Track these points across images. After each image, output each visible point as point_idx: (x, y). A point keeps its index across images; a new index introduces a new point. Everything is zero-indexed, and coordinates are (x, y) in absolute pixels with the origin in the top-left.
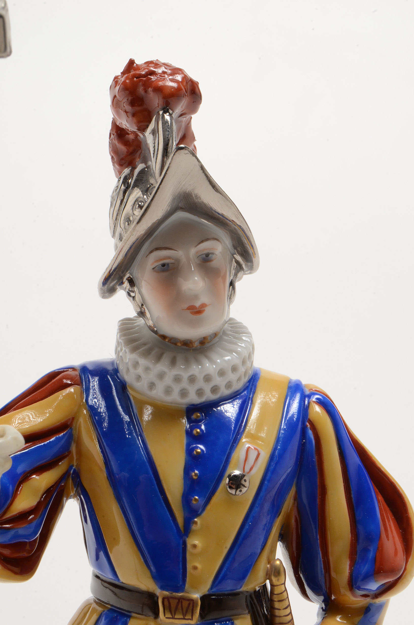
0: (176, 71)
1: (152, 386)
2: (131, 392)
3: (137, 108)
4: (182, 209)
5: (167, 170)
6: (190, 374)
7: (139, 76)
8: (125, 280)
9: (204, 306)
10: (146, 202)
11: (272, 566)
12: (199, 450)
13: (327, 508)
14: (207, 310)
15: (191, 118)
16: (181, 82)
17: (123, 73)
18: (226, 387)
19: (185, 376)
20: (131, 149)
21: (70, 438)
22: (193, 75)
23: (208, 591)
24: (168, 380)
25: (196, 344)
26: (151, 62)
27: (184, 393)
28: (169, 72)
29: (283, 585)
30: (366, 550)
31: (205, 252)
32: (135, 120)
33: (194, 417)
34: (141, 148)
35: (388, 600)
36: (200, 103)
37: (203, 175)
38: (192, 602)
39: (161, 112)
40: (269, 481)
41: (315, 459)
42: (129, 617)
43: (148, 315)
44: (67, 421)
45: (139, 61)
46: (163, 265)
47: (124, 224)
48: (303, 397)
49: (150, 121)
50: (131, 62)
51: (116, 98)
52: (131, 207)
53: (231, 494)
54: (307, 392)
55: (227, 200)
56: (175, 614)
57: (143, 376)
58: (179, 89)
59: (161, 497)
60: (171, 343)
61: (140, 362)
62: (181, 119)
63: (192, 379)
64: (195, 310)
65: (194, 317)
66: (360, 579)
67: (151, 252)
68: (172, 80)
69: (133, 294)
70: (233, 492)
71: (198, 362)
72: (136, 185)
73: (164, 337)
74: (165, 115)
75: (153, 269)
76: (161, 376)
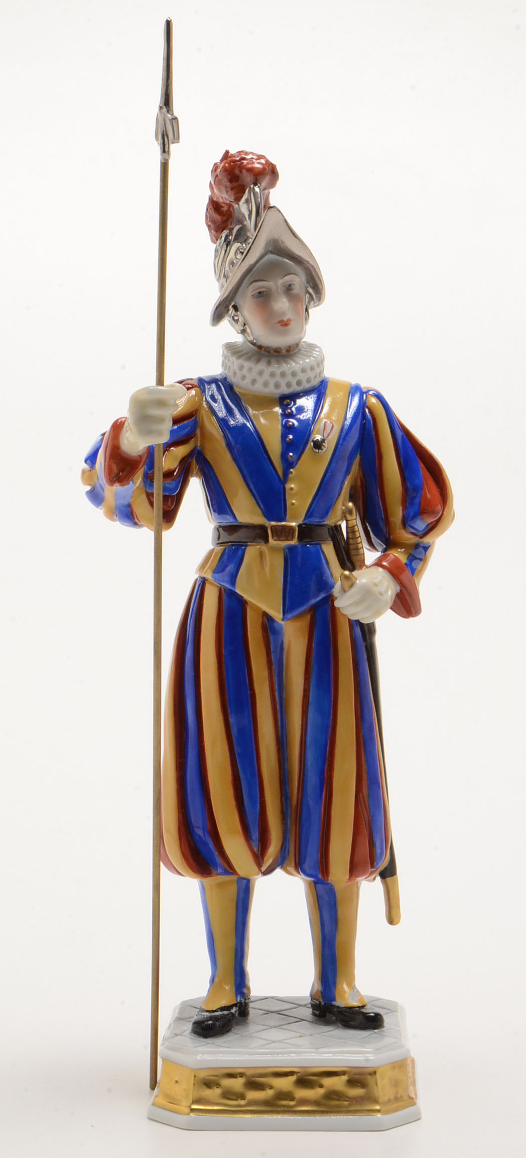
0: (260, 157)
1: (254, 382)
2: (236, 389)
3: (235, 184)
4: (272, 252)
5: (262, 223)
6: (282, 370)
7: (235, 161)
8: (230, 307)
9: (289, 320)
10: (246, 249)
11: (346, 508)
12: (291, 424)
13: (383, 468)
14: (292, 324)
15: (269, 192)
16: (266, 164)
17: (222, 161)
18: (306, 382)
19: (278, 372)
20: (225, 218)
21: (196, 425)
22: (272, 160)
23: (303, 521)
24: (266, 376)
25: (284, 351)
26: (242, 151)
27: (277, 386)
28: (256, 157)
29: (355, 520)
30: (413, 498)
31: (289, 283)
32: (233, 193)
33: (285, 403)
34: (232, 217)
35: (433, 542)
36: (278, 180)
37: (287, 227)
38: (291, 529)
39: (252, 186)
40: (341, 445)
41: (373, 433)
42: (246, 546)
43: (248, 330)
44: (193, 412)
45: (233, 151)
46: (260, 293)
47: (230, 266)
48: (362, 394)
49: (244, 192)
50: (227, 152)
51: (217, 178)
52: (234, 254)
53: (316, 452)
54: (365, 390)
55: (303, 244)
56: (280, 538)
57: (247, 375)
58: (264, 169)
59: (266, 457)
60: (266, 351)
61: (245, 365)
62: (264, 191)
63: (283, 375)
64: (284, 323)
65: (285, 328)
66: (410, 519)
67: (251, 284)
68: (258, 163)
69: (236, 318)
70: (317, 451)
71: (287, 363)
72: (236, 239)
73: (260, 347)
74: (255, 188)
75: (253, 296)
76: (261, 373)
